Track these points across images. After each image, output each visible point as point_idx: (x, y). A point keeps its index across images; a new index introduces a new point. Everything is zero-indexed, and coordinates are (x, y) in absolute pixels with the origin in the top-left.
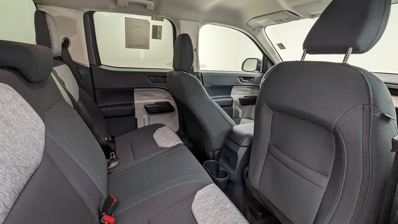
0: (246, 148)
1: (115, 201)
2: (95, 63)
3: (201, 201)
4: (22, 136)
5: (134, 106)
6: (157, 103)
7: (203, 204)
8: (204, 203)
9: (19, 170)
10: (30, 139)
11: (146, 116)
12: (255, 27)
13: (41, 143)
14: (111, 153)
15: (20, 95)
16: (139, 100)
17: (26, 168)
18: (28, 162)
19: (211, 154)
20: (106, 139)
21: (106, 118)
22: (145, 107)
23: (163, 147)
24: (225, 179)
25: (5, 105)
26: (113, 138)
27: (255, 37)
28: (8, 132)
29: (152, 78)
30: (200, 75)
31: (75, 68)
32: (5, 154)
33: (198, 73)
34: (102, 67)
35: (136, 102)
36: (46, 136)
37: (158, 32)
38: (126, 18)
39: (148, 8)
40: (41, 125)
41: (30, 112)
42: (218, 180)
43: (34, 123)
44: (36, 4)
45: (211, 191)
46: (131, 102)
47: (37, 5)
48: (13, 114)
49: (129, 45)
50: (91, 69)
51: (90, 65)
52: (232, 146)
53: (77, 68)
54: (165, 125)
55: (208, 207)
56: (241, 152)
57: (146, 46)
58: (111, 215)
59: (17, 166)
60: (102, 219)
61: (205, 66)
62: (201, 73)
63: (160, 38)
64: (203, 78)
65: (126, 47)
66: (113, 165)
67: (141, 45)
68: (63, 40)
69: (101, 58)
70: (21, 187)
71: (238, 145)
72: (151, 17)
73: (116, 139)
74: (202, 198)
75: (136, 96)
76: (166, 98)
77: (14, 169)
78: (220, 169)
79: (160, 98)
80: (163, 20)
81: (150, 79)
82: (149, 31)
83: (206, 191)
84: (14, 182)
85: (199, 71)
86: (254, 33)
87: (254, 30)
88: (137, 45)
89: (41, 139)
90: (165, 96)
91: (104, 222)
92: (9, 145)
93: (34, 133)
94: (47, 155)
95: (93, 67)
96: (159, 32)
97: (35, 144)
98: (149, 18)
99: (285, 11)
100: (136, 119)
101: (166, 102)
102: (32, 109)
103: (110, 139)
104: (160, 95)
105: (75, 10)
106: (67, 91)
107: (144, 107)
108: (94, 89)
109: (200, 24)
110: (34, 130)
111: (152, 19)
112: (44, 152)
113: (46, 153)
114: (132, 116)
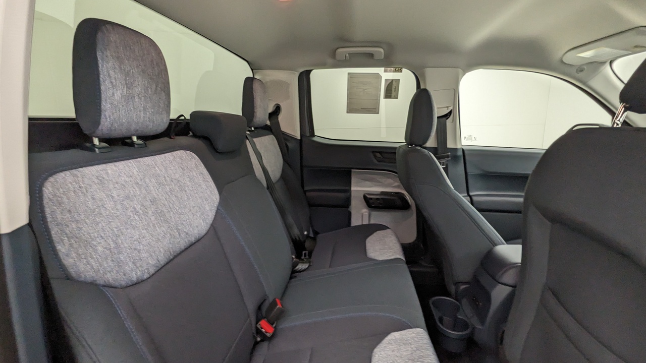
0: (510, 289)
1: (278, 307)
2: (308, 134)
3: (391, 347)
4: (192, 203)
5: (348, 194)
6: (383, 193)
7: (390, 353)
8: (393, 351)
9: (179, 234)
10: (200, 208)
11: (365, 211)
12: (583, 65)
13: (211, 215)
14: (304, 252)
15: (202, 164)
16: (358, 186)
17: (187, 234)
18: (191, 229)
19: (452, 289)
20: (306, 233)
21: (311, 205)
22: (365, 197)
23: (373, 258)
24: (461, 333)
25: (185, 172)
26: (316, 233)
27: (584, 84)
28: (180, 197)
29: (378, 155)
30: (460, 153)
31: (283, 139)
32: (172, 215)
33: (456, 150)
34: (315, 139)
35: (353, 188)
36: (218, 209)
37: (393, 89)
38: (349, 74)
39: (376, 57)
40: (215, 197)
41: (207, 181)
42: (445, 331)
43: (209, 193)
44: (252, 70)
45: (413, 338)
46: (347, 188)
47: (254, 71)
48: (190, 181)
49: (351, 109)
50: (301, 140)
51: (302, 135)
52: (485, 280)
53: (285, 139)
54: (389, 228)
55: (397, 358)
56: (499, 294)
57: (375, 109)
58: (272, 324)
59: (179, 230)
60: (259, 323)
61: (473, 139)
62: (463, 150)
63: (396, 97)
64: (467, 158)
65: (348, 112)
66: (301, 266)
67: (368, 109)
68: (274, 106)
69: (315, 128)
70: (178, 251)
71: (495, 280)
72: (383, 69)
73: (319, 236)
74: (394, 344)
75: (354, 180)
76: (398, 187)
77: (175, 231)
78: (459, 317)
79: (389, 185)
80: (401, 71)
81: (375, 156)
82: (380, 89)
83: (405, 335)
84: (172, 242)
85: (459, 147)
86: (581, 75)
87: (582, 71)
88: (362, 109)
89: (211, 210)
90: (396, 184)
91: (262, 328)
92: (177, 208)
93: (205, 202)
94: (214, 229)
95: (304, 139)
96: (395, 89)
97: (203, 214)
98: (380, 71)
99: (641, 29)
100: (350, 213)
101: (396, 193)
102: (211, 179)
103: (312, 235)
104: (390, 181)
105: (290, 71)
106: (263, 165)
107: (362, 196)
108: (302, 166)
109: (460, 71)
110: (207, 199)
111: (385, 71)
112: (212, 225)
113: (213, 227)
114: (346, 207)
